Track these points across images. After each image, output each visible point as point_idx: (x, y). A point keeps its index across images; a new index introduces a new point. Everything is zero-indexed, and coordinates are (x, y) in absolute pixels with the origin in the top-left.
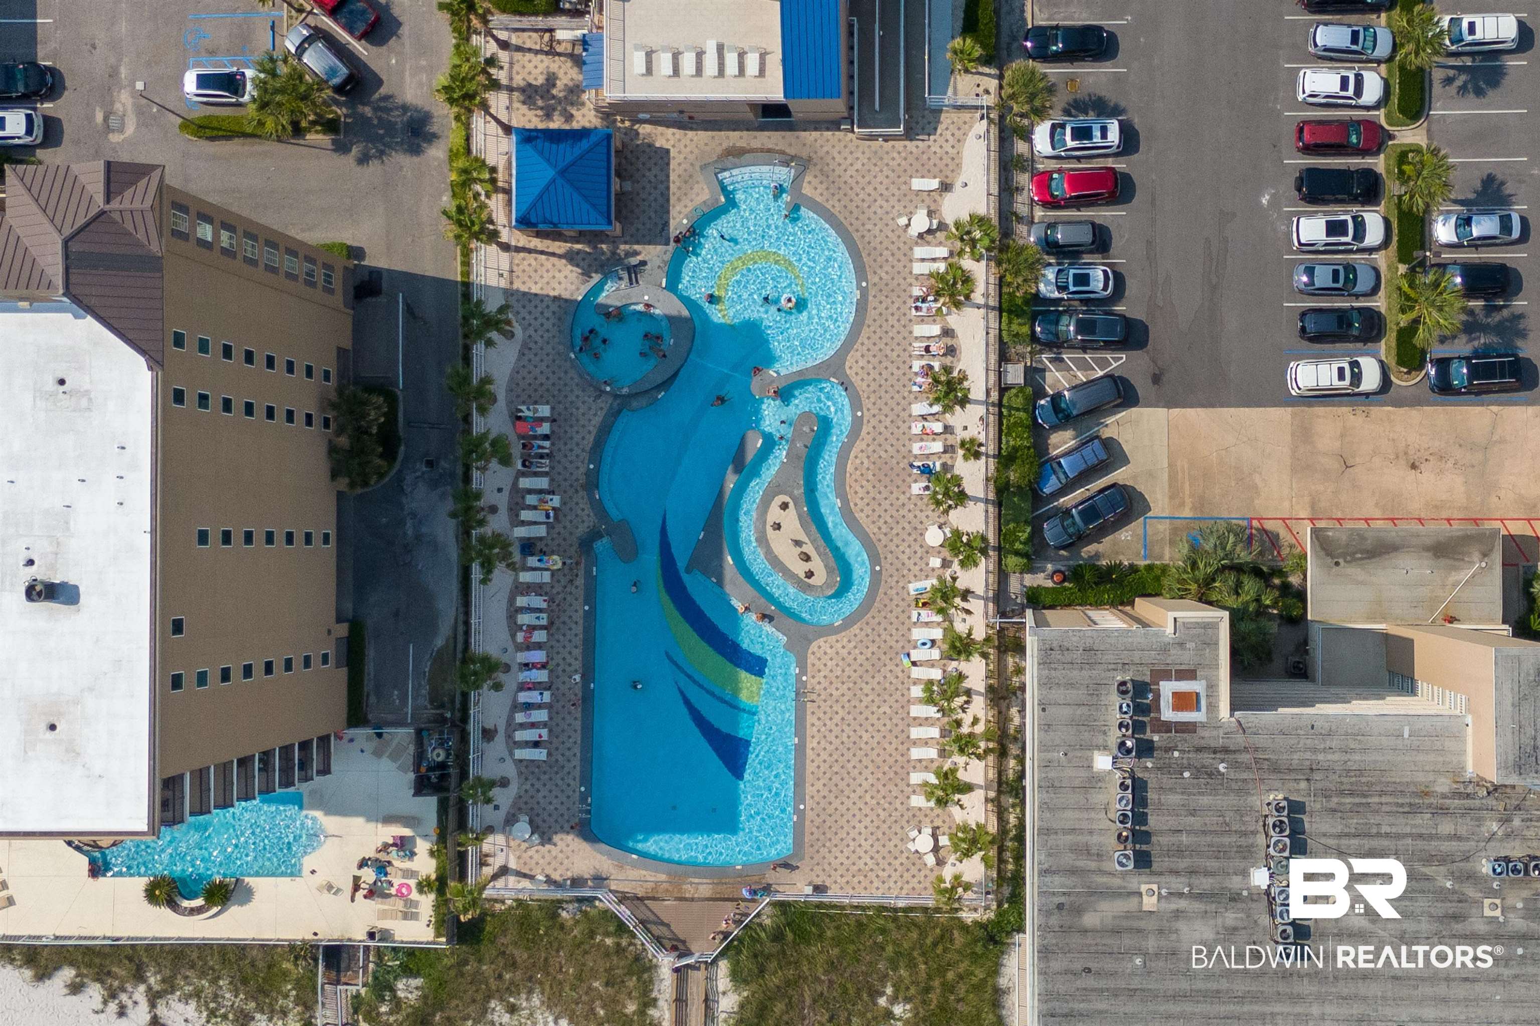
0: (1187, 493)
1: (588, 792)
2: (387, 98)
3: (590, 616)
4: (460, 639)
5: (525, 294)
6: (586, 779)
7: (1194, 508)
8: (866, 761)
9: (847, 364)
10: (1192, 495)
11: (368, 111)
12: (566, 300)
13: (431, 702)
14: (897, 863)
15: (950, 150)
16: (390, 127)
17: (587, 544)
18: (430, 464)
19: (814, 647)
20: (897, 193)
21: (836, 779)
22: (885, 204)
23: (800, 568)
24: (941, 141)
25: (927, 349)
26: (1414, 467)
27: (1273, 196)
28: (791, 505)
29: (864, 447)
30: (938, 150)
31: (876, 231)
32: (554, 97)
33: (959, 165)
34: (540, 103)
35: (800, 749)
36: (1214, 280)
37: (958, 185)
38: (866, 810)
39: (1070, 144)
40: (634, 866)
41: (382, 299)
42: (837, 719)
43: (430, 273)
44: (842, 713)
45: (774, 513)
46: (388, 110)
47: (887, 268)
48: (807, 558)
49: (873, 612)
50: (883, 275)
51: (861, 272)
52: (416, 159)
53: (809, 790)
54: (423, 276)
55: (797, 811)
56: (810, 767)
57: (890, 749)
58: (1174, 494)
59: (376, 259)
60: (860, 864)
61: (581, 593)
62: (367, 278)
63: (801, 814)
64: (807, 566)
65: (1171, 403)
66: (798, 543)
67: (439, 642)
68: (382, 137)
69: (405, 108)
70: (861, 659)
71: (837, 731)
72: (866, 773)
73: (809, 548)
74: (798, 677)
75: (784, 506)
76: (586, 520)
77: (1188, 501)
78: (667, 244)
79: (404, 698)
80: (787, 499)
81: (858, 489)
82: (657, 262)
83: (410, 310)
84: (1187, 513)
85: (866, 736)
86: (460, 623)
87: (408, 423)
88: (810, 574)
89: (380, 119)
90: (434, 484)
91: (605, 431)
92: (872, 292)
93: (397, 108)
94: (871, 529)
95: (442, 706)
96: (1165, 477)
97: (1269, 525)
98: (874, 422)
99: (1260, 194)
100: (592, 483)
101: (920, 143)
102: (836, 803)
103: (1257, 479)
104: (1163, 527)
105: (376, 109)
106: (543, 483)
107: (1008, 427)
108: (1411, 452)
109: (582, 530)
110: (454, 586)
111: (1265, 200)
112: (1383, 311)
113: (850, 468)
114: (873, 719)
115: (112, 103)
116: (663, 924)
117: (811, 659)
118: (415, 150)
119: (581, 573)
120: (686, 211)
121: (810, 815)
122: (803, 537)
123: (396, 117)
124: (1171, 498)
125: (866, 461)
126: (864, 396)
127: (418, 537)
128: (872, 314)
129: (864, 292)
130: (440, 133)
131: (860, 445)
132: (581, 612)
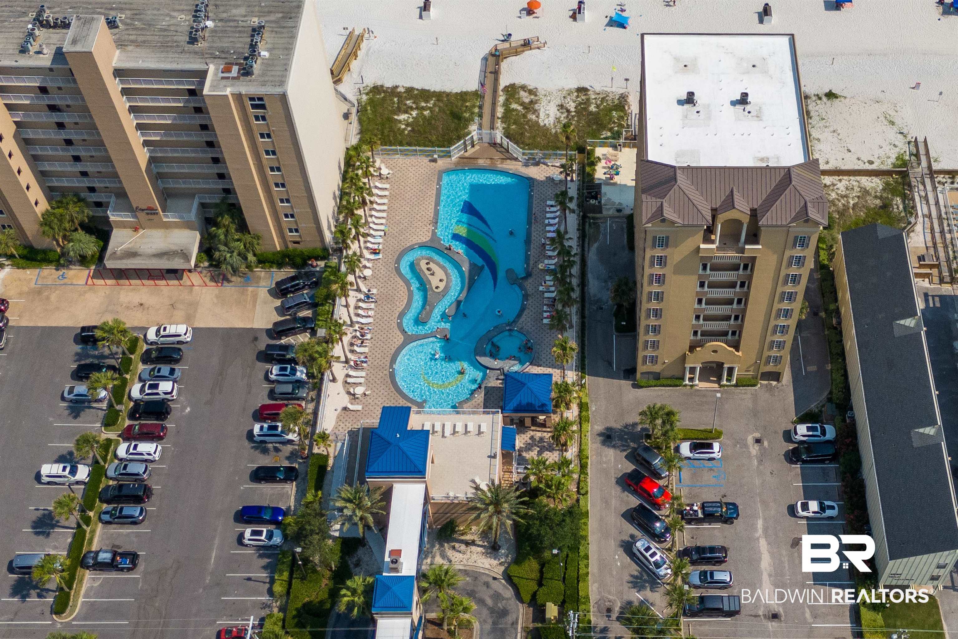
0: (249, 296)
1: (530, 193)
2: (624, 450)
3: (528, 250)
4: (586, 245)
5: (555, 368)
6: (531, 197)
7: (247, 290)
8: (409, 201)
9: (402, 340)
10: (247, 295)
11: (632, 444)
12: (535, 365)
13: (599, 225)
14: (398, 168)
15: (341, 424)
16: (621, 438)
17: (529, 275)
18: (601, 308)
19: (428, 239)
20: (370, 407)
21: (422, 195)
22: (377, 402)
23: (432, 265)
24: (345, 428)
25: (362, 343)
26: (141, 305)
27: (184, 411)
28: (434, 288)
29: (398, 309)
30: (347, 424)
31: (382, 391)
32: (538, 447)
33: (338, 418)
34: (545, 444)
35: (437, 204)
36: (220, 377)
37: (339, 410)
38: (410, 185)
39: (280, 424)
40: (511, 169)
41: (623, 368)
42: (420, 215)
43: (601, 379)
44: (418, 217)
45: (442, 285)
46: (623, 446)
47: (379, 377)
48: (428, 269)
49: (400, 250)
50: (381, 374)
51: (392, 376)
52: (608, 425)
53: (434, 192)
54: (604, 377)
55: (440, 186)
56: (433, 199)
57: (396, 204)
58: (255, 297)
59: (626, 384)
60: (414, 168)
61: (531, 258)
62: (631, 376)
63: (438, 184)
64: (429, 266)
65: (252, 329)
66: (433, 274)
67: (596, 245)
68: (625, 435)
69: (614, 447)
70: (408, 234)
71: (420, 211)
72: (408, 197)
73: (427, 273)
74: (436, 228)
75: (437, 288)
76: (529, 284)
77: (249, 293)
78: (486, 387)
79: (611, 226)
80: (436, 290)
81: (402, 294)
82: (491, 380)
83: (610, 364)
84: (250, 289)
85: (408, 209)
86: (586, 249)
87: (611, 322)
88: (427, 264)
89: (626, 441)
90: (599, 301)
91: (519, 316)
92: (388, 367)
93: (618, 447)
94: (398, 279)
95: (594, 223)
96: (258, 302)
97: (214, 284)
98: (392, 318)
99: (190, 412)
100: (526, 297)
101: (356, 427)
102: (422, 188)
103: (215, 300)
104: (263, 283)
105: (628, 446)
106: (546, 295)
107: (328, 314)
108: (141, 310)
109: (530, 280)
110: (590, 263)
111: (189, 409)
112: (141, 363)
113: (405, 301)
114: (404, 214)
115: (759, 449)
116: (500, 152)
117: (430, 234)
118: (609, 429)
119: (531, 265)
120: (476, 400)
121: (435, 184)
122: (430, 277)
123: (619, 443)
124: (256, 294)
125: (398, 303)
126: (396, 327)
127: (606, 281)
128: (389, 359)
129: (391, 366)
130: (597, 437)
131: (400, 310)
132: (532, 251)
